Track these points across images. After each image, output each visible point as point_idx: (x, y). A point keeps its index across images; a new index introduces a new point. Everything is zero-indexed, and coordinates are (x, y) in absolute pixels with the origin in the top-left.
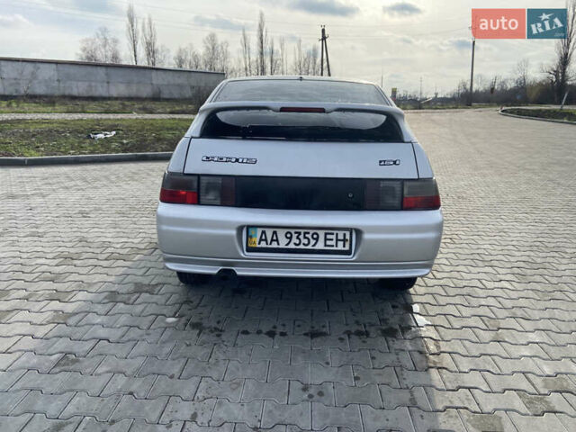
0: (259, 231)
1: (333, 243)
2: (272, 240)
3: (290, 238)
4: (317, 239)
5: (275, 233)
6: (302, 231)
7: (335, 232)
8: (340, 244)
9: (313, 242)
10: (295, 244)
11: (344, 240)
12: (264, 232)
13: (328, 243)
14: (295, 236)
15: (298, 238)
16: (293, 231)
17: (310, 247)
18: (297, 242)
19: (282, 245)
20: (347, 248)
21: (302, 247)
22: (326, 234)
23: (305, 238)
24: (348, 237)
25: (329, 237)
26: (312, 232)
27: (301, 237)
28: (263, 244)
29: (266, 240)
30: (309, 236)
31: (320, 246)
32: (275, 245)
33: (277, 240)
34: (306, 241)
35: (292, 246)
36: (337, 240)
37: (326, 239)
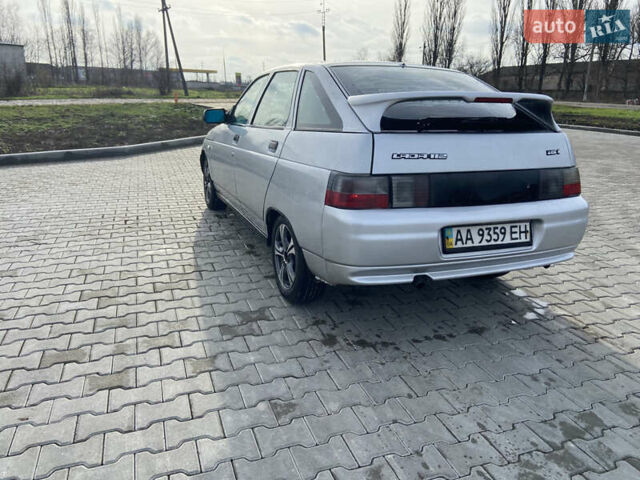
0: (455, 231)
1: (517, 236)
2: (467, 239)
3: (482, 235)
4: (504, 234)
5: (469, 231)
6: (492, 227)
7: (518, 224)
8: (523, 235)
9: (501, 236)
10: (488, 241)
11: (526, 232)
12: (459, 232)
13: (514, 236)
14: (486, 232)
15: (489, 234)
16: (484, 228)
17: (499, 242)
18: (489, 238)
19: (476, 244)
20: (528, 240)
21: (493, 243)
22: (512, 227)
23: (495, 233)
24: (528, 229)
25: (514, 229)
26: (500, 226)
27: (491, 233)
28: (460, 245)
29: (461, 240)
30: (497, 231)
31: (508, 240)
32: (469, 244)
33: (471, 239)
34: (495, 237)
35: (484, 243)
36: (521, 232)
37: (512, 233)
